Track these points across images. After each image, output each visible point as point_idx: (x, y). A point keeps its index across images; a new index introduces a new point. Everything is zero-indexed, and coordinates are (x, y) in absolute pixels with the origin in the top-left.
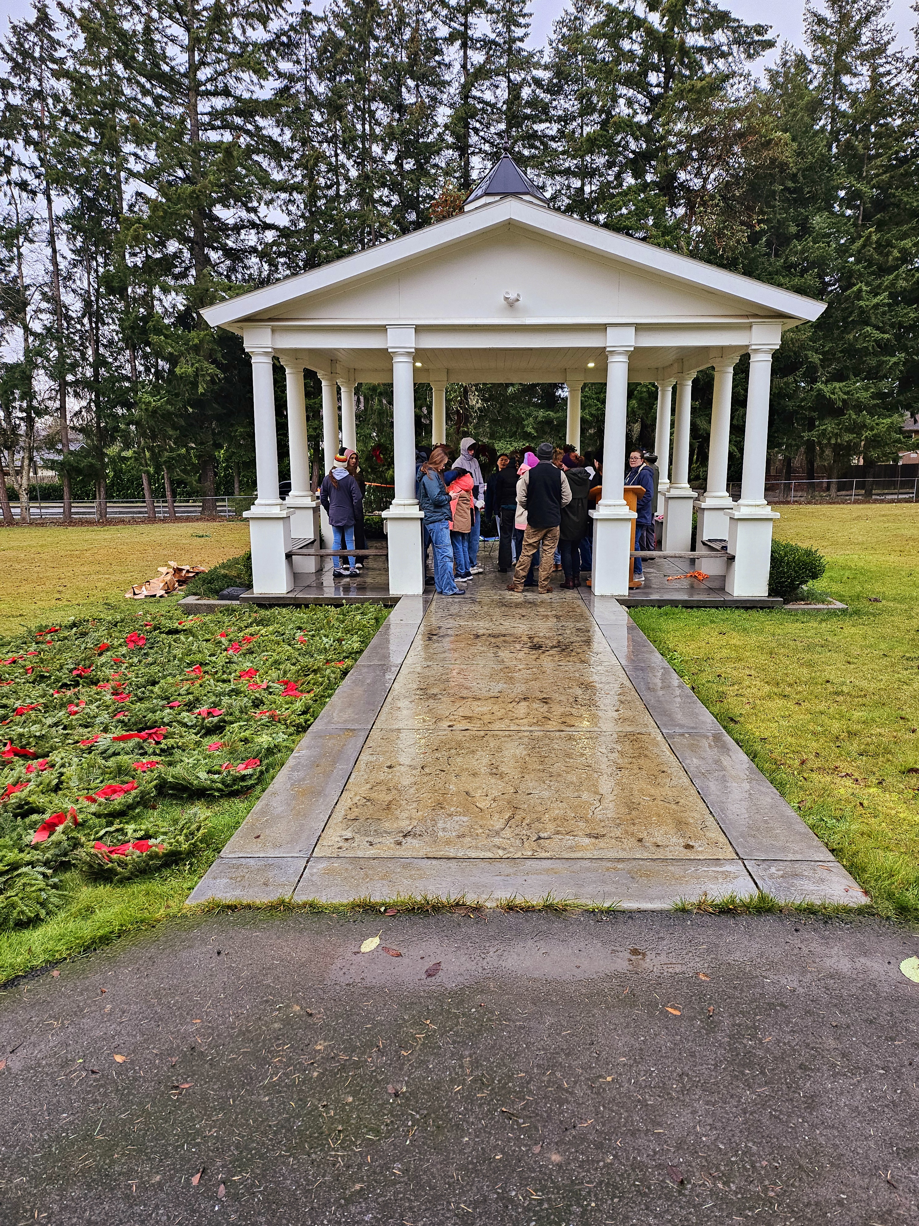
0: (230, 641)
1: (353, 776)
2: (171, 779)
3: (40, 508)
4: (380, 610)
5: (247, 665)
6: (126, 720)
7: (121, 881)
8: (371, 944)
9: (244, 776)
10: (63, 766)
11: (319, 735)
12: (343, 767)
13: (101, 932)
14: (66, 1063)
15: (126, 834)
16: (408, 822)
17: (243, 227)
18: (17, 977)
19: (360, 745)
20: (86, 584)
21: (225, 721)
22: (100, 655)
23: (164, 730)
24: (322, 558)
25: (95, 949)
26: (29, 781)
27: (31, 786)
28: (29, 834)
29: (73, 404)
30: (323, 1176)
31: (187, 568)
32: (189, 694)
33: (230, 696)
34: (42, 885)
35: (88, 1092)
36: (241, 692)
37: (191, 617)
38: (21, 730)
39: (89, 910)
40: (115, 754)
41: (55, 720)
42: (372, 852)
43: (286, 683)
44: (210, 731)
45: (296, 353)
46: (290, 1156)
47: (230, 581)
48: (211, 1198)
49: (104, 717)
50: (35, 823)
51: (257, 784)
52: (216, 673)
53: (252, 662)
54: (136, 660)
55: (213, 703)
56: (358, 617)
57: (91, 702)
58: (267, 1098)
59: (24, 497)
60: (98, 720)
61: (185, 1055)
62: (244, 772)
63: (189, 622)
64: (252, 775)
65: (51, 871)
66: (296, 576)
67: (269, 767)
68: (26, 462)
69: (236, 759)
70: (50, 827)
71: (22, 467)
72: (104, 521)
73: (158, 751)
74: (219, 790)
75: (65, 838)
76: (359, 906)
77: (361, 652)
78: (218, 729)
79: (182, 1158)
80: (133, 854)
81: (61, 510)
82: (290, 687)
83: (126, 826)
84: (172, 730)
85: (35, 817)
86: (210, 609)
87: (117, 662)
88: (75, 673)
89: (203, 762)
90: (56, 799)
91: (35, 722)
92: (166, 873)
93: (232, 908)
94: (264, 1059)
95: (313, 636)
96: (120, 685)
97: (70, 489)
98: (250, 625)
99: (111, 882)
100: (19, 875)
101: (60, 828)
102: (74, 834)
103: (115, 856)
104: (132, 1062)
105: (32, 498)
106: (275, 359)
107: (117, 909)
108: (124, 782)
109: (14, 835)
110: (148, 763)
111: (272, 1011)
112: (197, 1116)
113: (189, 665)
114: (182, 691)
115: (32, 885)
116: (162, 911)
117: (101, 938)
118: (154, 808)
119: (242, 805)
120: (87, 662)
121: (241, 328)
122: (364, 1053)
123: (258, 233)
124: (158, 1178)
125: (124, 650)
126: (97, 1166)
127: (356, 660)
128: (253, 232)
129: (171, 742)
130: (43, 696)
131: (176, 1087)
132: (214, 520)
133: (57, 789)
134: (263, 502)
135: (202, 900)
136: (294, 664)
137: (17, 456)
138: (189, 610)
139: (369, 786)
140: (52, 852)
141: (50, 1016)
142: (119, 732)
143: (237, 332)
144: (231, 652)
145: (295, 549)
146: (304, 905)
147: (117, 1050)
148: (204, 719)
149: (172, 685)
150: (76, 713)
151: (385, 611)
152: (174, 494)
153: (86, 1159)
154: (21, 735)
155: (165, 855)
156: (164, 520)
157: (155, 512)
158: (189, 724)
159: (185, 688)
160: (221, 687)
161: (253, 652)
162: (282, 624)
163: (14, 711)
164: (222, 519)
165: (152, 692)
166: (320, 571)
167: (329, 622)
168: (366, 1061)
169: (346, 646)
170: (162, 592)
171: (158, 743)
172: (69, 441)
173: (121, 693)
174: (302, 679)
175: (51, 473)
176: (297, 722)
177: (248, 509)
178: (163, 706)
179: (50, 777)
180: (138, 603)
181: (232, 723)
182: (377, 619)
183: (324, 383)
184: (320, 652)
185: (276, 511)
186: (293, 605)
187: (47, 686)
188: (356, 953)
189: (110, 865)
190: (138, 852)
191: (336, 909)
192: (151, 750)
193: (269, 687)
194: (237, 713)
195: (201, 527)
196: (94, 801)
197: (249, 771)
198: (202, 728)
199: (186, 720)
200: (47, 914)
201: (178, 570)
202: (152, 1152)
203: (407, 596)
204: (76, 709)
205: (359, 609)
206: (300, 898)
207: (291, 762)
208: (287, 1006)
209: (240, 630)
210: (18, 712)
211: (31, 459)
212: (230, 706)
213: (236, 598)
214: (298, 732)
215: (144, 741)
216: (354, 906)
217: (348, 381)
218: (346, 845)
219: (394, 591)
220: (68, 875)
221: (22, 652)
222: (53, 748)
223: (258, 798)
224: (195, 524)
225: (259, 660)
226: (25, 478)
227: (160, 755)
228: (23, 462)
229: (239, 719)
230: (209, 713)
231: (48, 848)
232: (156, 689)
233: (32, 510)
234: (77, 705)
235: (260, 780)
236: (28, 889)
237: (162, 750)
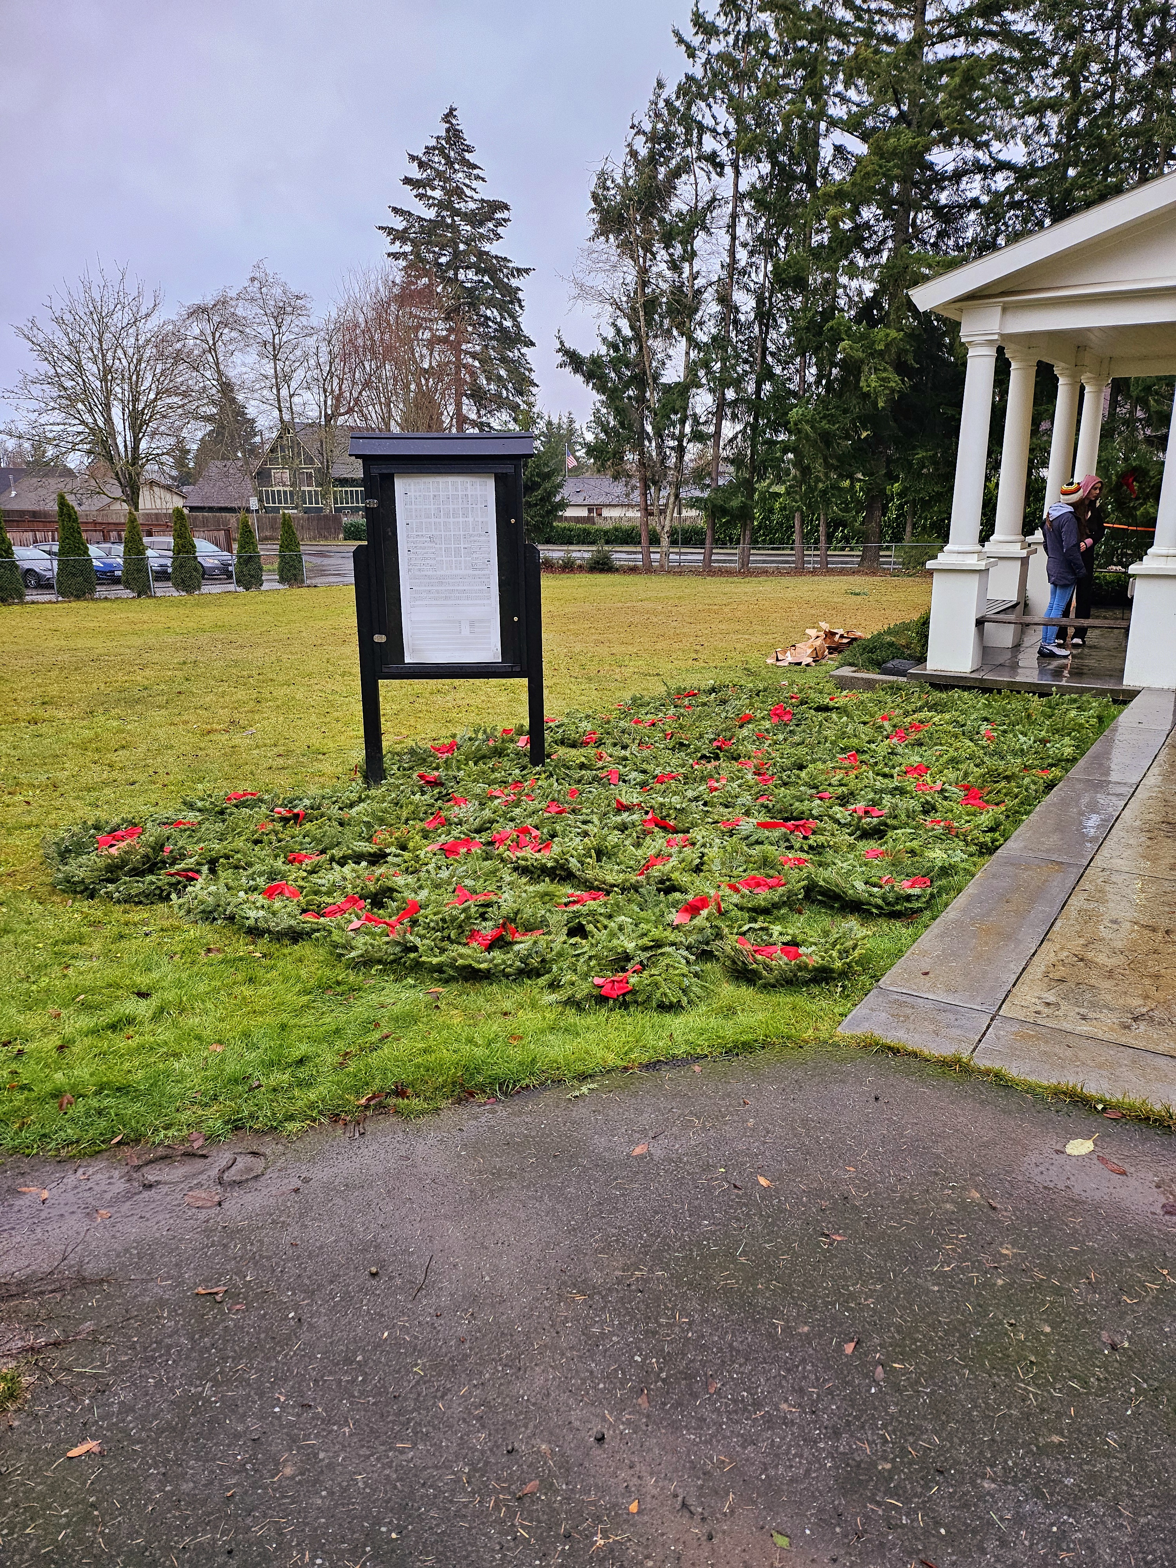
0: (894, 726)
1: (1058, 924)
2: (822, 883)
3: (680, 554)
4: (1107, 706)
5: (915, 760)
6: (771, 806)
7: (765, 986)
8: (1080, 1147)
9: (910, 896)
10: (704, 845)
11: (1010, 862)
12: (1044, 910)
13: (744, 1038)
14: (707, 1168)
15: (771, 936)
16: (1141, 1002)
17: (965, 172)
18: (659, 1061)
19: (1070, 884)
20: (724, 645)
21: (886, 825)
22: (741, 727)
23: (812, 824)
24: (1024, 627)
25: (737, 1055)
26: (670, 856)
27: (673, 862)
28: (670, 912)
29: (729, 429)
30: (1009, 1407)
31: (841, 631)
32: (841, 785)
33: (894, 796)
34: (685, 970)
35: (731, 1207)
36: (907, 792)
37: (845, 693)
38: (661, 800)
39: (729, 1011)
40: (758, 842)
41: (696, 794)
42: (1084, 1028)
43: (966, 788)
44: (866, 835)
45: (1029, 339)
46: (965, 1367)
47: (896, 651)
48: (866, 1376)
49: (746, 798)
50: (678, 902)
51: (926, 909)
52: (876, 763)
53: (922, 756)
54: (781, 737)
55: (872, 800)
56: (1073, 713)
57: (732, 780)
58: (936, 1288)
59: (665, 541)
60: (739, 801)
61: (835, 1202)
62: (910, 891)
63: (843, 698)
64: (919, 897)
65: (694, 957)
66: (985, 651)
67: (941, 890)
68: (672, 499)
69: (899, 873)
70: (693, 909)
71: (666, 505)
72: (746, 571)
73: (806, 848)
74: (878, 907)
75: (708, 925)
76: (1065, 1093)
77: (1074, 760)
78: (877, 833)
79: (834, 1318)
80: (780, 961)
81: (701, 557)
82: (972, 794)
83: (772, 927)
84: (822, 825)
85: (677, 895)
86: (870, 685)
87: (760, 738)
88: (715, 744)
89: (859, 869)
90: (697, 879)
91: (675, 793)
92: (816, 990)
93: (895, 1051)
94: (933, 1240)
95: (1005, 732)
96: (763, 765)
97: (714, 532)
98: (920, 709)
99: (755, 985)
100: (662, 954)
101: (704, 913)
102: (717, 923)
103: (759, 957)
104: (777, 1190)
105: (674, 543)
106: (1000, 350)
107: (760, 1016)
108: (768, 876)
109: (657, 910)
110: (795, 859)
111: (944, 1187)
112: (850, 1277)
113: (843, 750)
114: (834, 781)
115: (675, 968)
116: (810, 1032)
117: (744, 1044)
118: (800, 913)
119: (904, 930)
120: (728, 734)
121: (961, 310)
122: (1068, 1279)
123: (984, 179)
124: (806, 1329)
125: (767, 724)
126: (739, 1289)
127: (1067, 771)
128: (978, 177)
129: (821, 839)
130: (683, 766)
131: (827, 1236)
132: (874, 574)
133: (698, 869)
134: (956, 548)
135: (858, 1032)
136: (977, 766)
137: (663, 493)
138: (843, 684)
139: (1082, 941)
140: (695, 937)
141: (691, 1112)
142: (763, 818)
143: (953, 316)
144: (895, 740)
145: (990, 614)
146: (987, 1073)
147: (761, 1170)
148: (860, 818)
149: (822, 772)
150: (716, 789)
151: (1113, 709)
152: (830, 537)
153: (727, 1278)
154: (662, 805)
155: (816, 969)
156: (814, 572)
157: (804, 562)
158: (843, 821)
159: (838, 777)
160: (881, 783)
161: (921, 745)
162: (963, 712)
163: (654, 778)
164: (886, 572)
165: (798, 777)
166: (1017, 647)
167: (1029, 716)
168: (1071, 1291)
169: (1053, 749)
170: (810, 660)
171: (805, 838)
172: (719, 474)
173: (764, 774)
174: (989, 787)
175: (693, 513)
176: (982, 840)
177: (935, 557)
178: (811, 796)
179: (692, 855)
180: (780, 671)
181: (895, 828)
182: (1100, 719)
183: (1061, 381)
184: (1015, 754)
185: (972, 562)
186: (980, 688)
187: (687, 755)
188: (1058, 1152)
189: (755, 966)
190: (785, 959)
191: (1031, 1089)
192: (798, 846)
193: (943, 790)
194: (903, 817)
195: (859, 582)
196: (737, 890)
197: (916, 891)
198: (858, 829)
199: (838, 816)
200: (689, 1003)
201: (830, 634)
202: (799, 1298)
203: (1149, 689)
204: (716, 785)
205: (1075, 701)
206: (983, 1062)
207: (971, 889)
208: (963, 1188)
209: (906, 714)
210: (660, 780)
211: (677, 496)
212: (895, 807)
213: (903, 673)
214: (981, 854)
215: (792, 832)
216: (1057, 1092)
217: (1098, 379)
218: (1046, 1011)
219: (1130, 681)
220: (709, 965)
221: (661, 715)
222: (694, 825)
223: (926, 927)
224: (851, 579)
225: (930, 754)
226: (668, 518)
227: (808, 853)
228: (668, 499)
229: (907, 825)
230: (866, 812)
231: (690, 932)
232: (803, 774)
233: (672, 557)
234: (717, 781)
235: (929, 904)
236: (671, 970)
237: (811, 847)
